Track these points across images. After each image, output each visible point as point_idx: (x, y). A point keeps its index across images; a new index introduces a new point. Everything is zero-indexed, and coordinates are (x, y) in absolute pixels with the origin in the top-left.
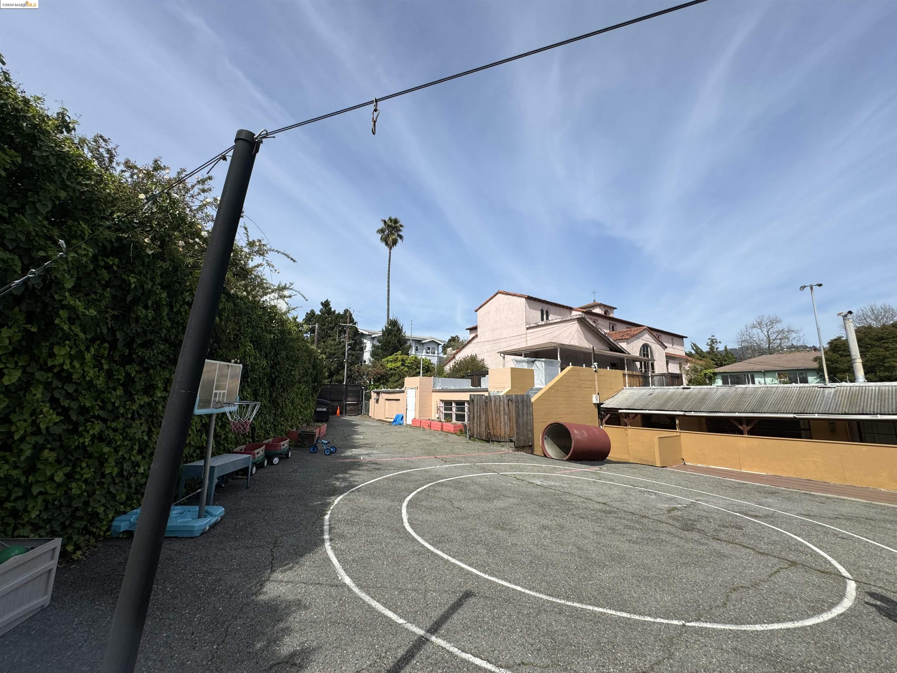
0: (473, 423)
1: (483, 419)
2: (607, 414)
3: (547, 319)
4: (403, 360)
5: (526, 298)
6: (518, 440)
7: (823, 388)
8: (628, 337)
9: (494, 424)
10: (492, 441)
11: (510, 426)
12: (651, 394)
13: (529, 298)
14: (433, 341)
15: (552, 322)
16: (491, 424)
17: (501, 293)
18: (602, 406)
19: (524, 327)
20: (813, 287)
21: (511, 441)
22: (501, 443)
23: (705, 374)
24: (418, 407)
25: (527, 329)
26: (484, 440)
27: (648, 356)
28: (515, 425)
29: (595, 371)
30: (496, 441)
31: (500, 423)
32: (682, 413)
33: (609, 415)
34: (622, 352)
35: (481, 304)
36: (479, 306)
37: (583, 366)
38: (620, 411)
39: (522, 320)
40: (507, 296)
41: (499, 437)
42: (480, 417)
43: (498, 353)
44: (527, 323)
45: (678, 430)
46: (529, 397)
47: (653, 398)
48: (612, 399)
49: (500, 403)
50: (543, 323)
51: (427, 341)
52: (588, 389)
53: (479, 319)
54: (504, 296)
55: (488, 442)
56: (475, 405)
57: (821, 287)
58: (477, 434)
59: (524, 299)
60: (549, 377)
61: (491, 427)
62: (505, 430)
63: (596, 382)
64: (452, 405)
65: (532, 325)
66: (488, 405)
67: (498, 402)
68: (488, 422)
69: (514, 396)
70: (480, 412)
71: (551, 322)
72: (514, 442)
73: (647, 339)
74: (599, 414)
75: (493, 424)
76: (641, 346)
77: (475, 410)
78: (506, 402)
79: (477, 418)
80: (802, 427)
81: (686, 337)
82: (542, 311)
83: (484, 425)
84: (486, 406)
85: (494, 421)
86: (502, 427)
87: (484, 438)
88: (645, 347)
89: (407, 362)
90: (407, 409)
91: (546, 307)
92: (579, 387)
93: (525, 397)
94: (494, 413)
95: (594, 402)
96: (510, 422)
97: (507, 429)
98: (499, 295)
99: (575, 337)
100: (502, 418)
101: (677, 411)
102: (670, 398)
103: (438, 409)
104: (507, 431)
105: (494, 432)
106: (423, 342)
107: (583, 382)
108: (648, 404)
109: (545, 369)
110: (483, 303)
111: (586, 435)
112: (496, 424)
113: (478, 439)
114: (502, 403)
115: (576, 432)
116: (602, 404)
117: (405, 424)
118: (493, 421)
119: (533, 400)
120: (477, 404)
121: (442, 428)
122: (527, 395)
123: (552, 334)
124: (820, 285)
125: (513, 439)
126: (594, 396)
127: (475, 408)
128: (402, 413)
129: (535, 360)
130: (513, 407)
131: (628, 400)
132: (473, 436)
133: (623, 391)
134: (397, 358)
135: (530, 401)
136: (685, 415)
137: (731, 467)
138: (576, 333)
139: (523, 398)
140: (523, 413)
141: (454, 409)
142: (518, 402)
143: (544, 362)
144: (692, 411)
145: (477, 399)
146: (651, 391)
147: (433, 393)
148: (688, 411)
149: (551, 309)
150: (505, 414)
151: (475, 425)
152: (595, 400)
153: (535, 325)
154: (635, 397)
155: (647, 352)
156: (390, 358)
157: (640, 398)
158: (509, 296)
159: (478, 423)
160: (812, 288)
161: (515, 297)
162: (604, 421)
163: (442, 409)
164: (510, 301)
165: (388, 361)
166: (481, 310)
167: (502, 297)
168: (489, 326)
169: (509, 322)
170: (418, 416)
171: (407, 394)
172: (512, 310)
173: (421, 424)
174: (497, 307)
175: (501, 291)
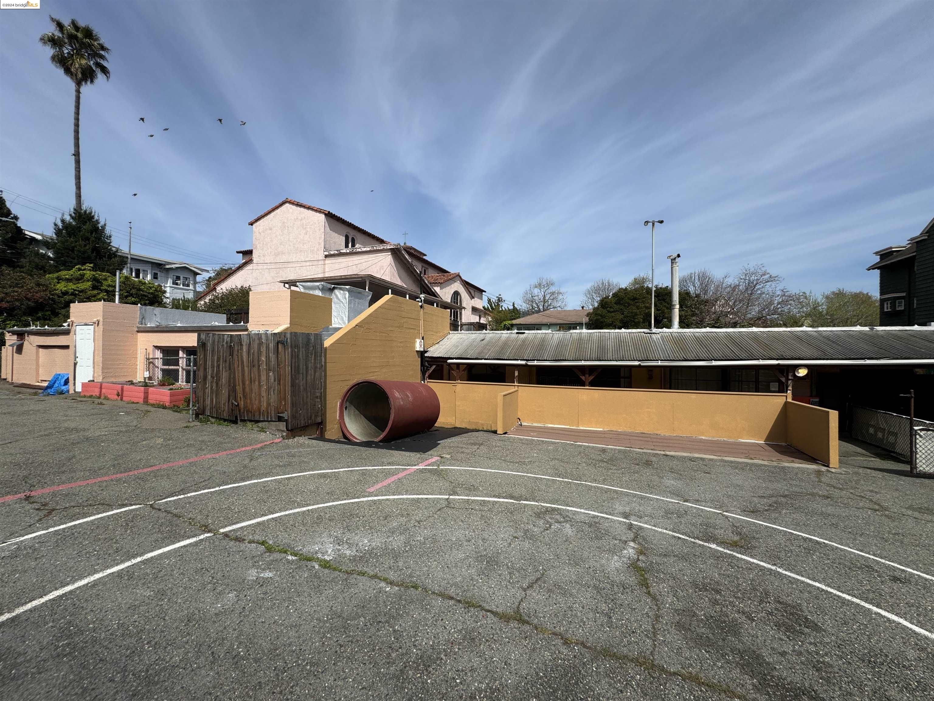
0: (204, 388)
1: (224, 380)
2: (431, 366)
3: (353, 245)
4: (95, 279)
5: (325, 214)
6: (294, 417)
7: (649, 333)
8: (442, 281)
9: (247, 389)
10: (243, 421)
11: (279, 392)
12: (483, 340)
13: (330, 216)
14: (185, 267)
15: (360, 250)
16: (239, 389)
17: (290, 202)
18: (426, 355)
19: (321, 255)
20: (655, 223)
21: (280, 419)
22: (260, 424)
23: (505, 325)
24: (99, 359)
25: (326, 256)
26: (225, 420)
27: (457, 304)
28: (288, 388)
29: (421, 307)
30: (251, 421)
31: (260, 386)
32: (523, 362)
33: (434, 367)
34: (436, 297)
35: (259, 215)
36: (256, 217)
37: (406, 297)
38: (449, 361)
39: (319, 244)
40: (299, 208)
41: (257, 414)
42: (217, 377)
43: (281, 282)
44: (326, 249)
45: (516, 384)
46: (319, 339)
47: (487, 345)
48: (437, 346)
49: (259, 349)
50: (348, 251)
51: (173, 266)
52: (412, 331)
53: (256, 235)
54: (294, 207)
55: (235, 422)
56: (209, 354)
57: (663, 224)
58: (211, 408)
59: (323, 216)
60: (353, 313)
61: (240, 395)
62: (268, 399)
63: (422, 322)
64: (178, 354)
65: (332, 253)
66: (235, 353)
67: (256, 346)
68: (235, 386)
69: (288, 336)
70: (218, 366)
71: (358, 250)
72: (286, 421)
73: (457, 286)
74: (422, 365)
75: (244, 389)
76: (452, 292)
77: (209, 363)
78: (272, 346)
79: (212, 377)
80: (622, 374)
81: (485, 292)
82: (347, 237)
83: (225, 392)
84: (231, 354)
85: (247, 383)
86: (264, 394)
87: (225, 415)
88: (456, 294)
89: (105, 283)
90: (75, 364)
91: (352, 233)
92: (399, 327)
93: (312, 338)
94: (246, 368)
95: (418, 349)
96: (279, 384)
97: (274, 398)
98: (287, 205)
99: (387, 273)
100: (263, 378)
101: (518, 360)
102: (506, 344)
103: (150, 363)
104: (272, 400)
105: (245, 403)
106: (167, 267)
107: (405, 320)
108: (482, 352)
109: (350, 302)
110: (262, 213)
111: (411, 399)
112: (251, 390)
113: (213, 417)
114: (263, 349)
115: (397, 394)
116: (426, 352)
117: (72, 391)
118: (244, 384)
119: (327, 343)
120: (213, 351)
121: (146, 399)
122: (316, 335)
123: (359, 266)
124: (661, 222)
125: (285, 415)
126: (418, 341)
127: (209, 357)
128: (66, 371)
129: (334, 288)
130: (286, 355)
131: (457, 346)
132: (203, 413)
133: (449, 336)
134: (83, 275)
135: (322, 344)
136: (526, 365)
137: (569, 425)
138: (389, 268)
139: (309, 340)
140: (307, 368)
141: (182, 363)
142: (297, 346)
143: (349, 291)
144: (534, 360)
145: (214, 342)
146: (482, 336)
147: (139, 334)
148: (531, 360)
149: (359, 237)
150: (269, 370)
151: (208, 391)
152: (418, 346)
153: (336, 252)
154: (466, 343)
155: (457, 300)
156: (65, 274)
157: (471, 345)
158: (302, 209)
159: (214, 387)
160: (653, 224)
161: (310, 211)
162: (427, 375)
163: (159, 363)
164: (303, 216)
165: (60, 279)
166: (258, 223)
167: (291, 208)
168: (271, 248)
169: (301, 245)
170: (100, 376)
171: (75, 334)
172: (305, 228)
173: (104, 391)
174: (284, 223)
175: (289, 199)
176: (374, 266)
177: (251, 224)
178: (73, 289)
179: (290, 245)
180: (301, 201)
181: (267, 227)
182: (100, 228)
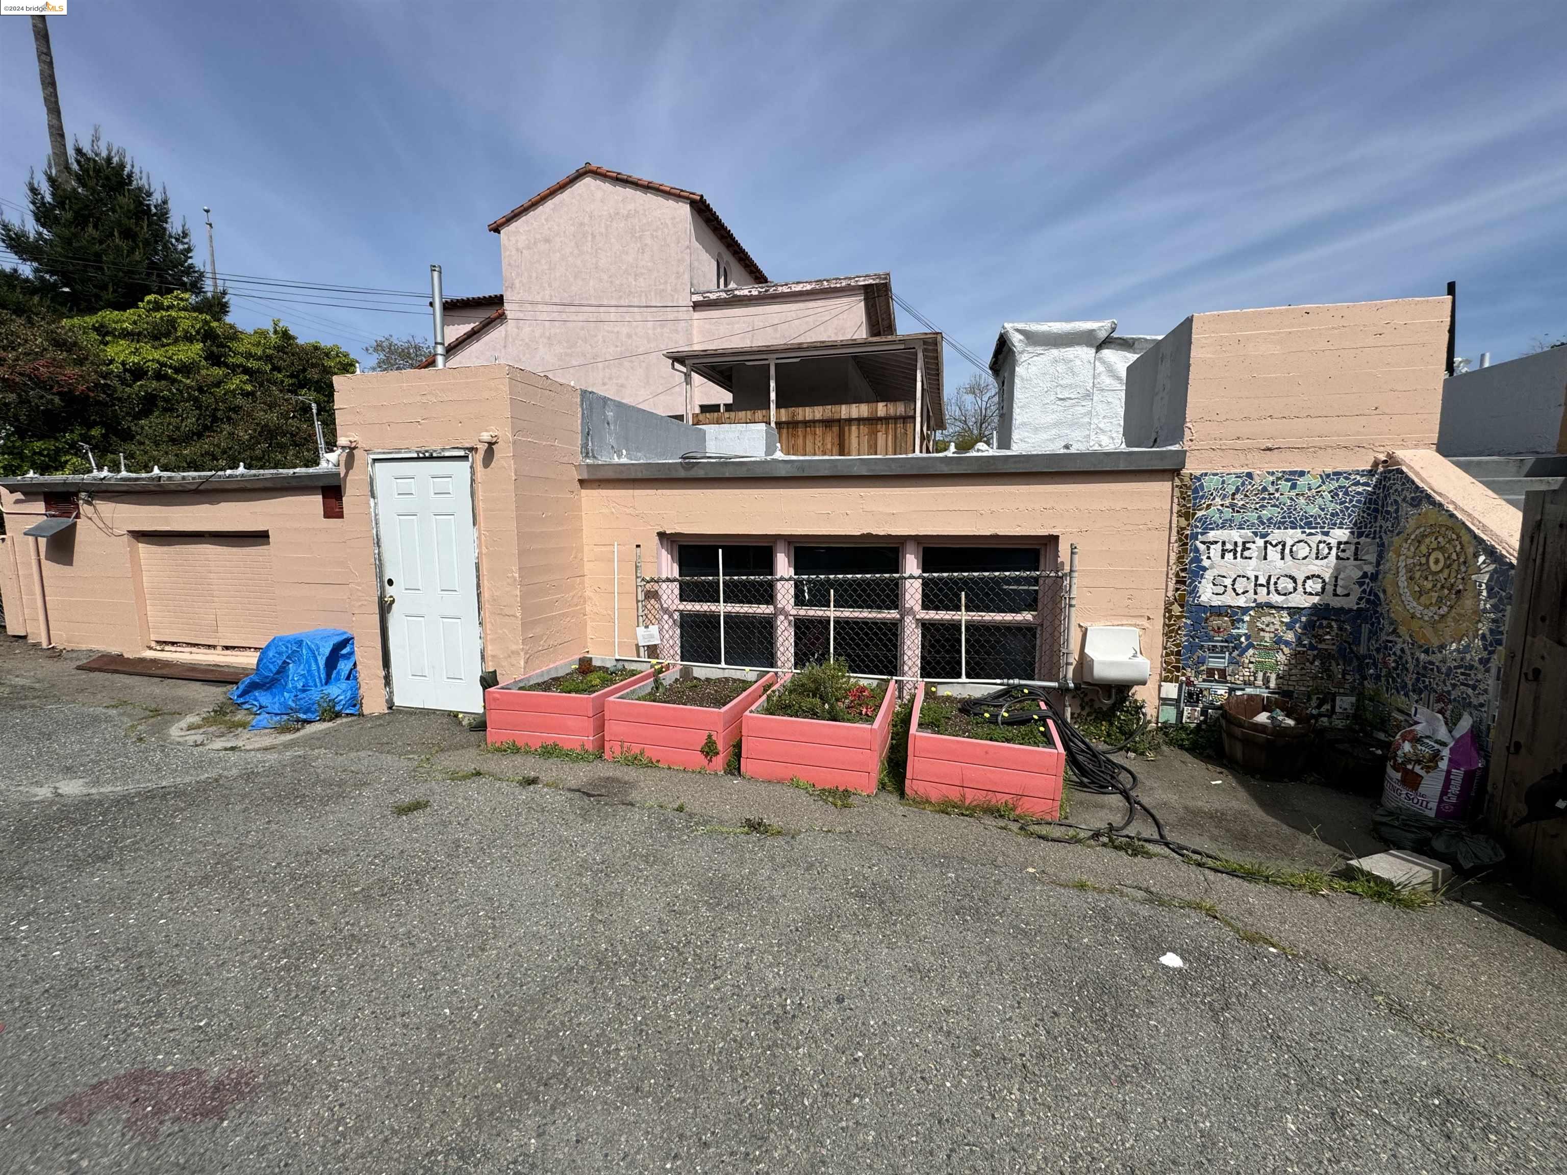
5: (692, 205)
15: (785, 290)
17: (595, 174)
19: (684, 303)
25: (696, 306)
35: (515, 206)
36: (507, 212)
39: (678, 276)
40: (619, 189)
44: (694, 289)
50: (754, 293)
53: (509, 256)
54: (607, 187)
59: (686, 208)
64: (769, 567)
71: (781, 290)
90: (385, 607)
98: (588, 180)
103: (649, 595)
110: (524, 201)
117: (374, 704)
141: (784, 592)
147: (590, 496)
156: (126, 319)
158: (629, 192)
161: (650, 196)
163: (670, 594)
164: (631, 206)
165: (107, 333)
166: (513, 226)
167: (599, 188)
168: (550, 285)
169: (631, 279)
170: (515, 653)
171: (373, 496)
172: (640, 237)
173: (613, 728)
174: (582, 224)
175: (594, 165)
176: (822, 328)
177: (496, 229)
178: (158, 362)
179: (601, 280)
180: (626, 172)
181: (538, 236)
182: (154, 210)
